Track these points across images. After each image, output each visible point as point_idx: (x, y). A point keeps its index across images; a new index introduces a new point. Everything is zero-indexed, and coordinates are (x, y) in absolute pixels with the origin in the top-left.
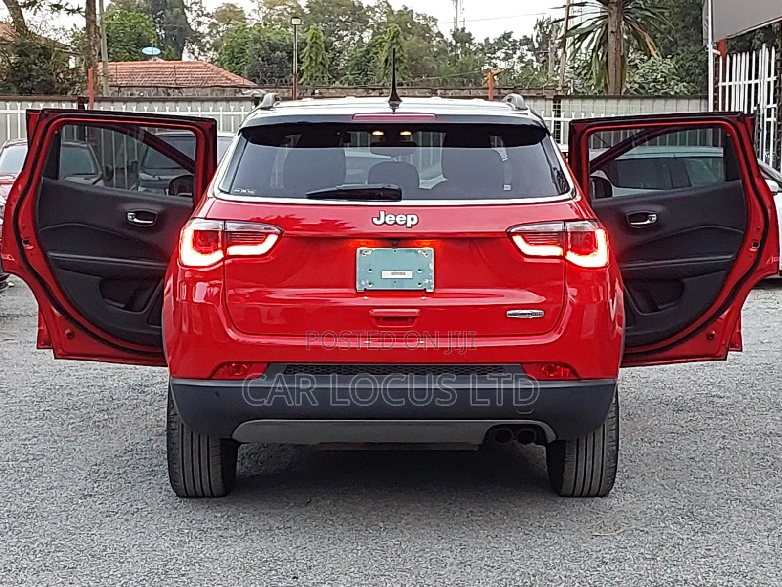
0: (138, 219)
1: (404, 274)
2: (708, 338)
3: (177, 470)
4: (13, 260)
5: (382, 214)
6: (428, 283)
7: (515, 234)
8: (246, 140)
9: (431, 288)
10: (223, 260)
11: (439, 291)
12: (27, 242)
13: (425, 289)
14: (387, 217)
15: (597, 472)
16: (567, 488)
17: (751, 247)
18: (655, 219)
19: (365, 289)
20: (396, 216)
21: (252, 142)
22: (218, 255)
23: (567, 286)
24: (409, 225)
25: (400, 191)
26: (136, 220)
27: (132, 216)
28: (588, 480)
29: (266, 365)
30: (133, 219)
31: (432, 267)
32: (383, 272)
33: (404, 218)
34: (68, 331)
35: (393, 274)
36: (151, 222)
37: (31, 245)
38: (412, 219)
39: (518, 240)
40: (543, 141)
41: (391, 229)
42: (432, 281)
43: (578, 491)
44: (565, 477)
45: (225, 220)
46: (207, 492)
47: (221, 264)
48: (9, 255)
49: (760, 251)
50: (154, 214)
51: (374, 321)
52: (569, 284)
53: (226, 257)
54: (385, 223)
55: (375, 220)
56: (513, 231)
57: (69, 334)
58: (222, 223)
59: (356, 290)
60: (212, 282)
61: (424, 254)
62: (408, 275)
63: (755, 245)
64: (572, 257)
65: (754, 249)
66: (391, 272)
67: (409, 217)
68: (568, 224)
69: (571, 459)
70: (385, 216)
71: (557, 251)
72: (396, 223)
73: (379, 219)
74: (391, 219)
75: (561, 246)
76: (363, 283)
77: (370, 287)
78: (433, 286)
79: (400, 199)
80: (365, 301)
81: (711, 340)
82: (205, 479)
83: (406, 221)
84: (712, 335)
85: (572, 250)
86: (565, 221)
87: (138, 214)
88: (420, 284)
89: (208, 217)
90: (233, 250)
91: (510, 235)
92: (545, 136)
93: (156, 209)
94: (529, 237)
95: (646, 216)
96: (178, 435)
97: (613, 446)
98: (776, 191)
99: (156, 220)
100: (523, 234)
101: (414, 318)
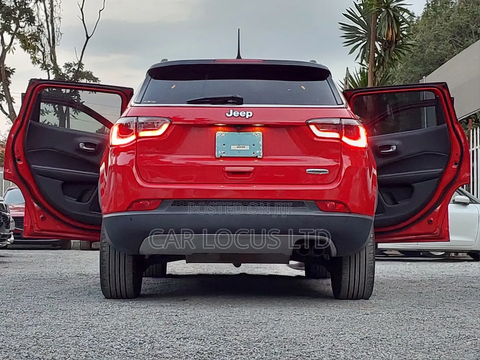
0: (86, 147)
1: (245, 147)
2: (429, 223)
3: (106, 278)
4: (11, 173)
5: (231, 111)
6: (259, 153)
7: (311, 124)
8: (150, 77)
9: (260, 156)
10: (136, 140)
11: (265, 157)
12: (19, 160)
13: (257, 156)
14: (234, 113)
15: (362, 280)
16: (344, 292)
17: (453, 165)
18: (395, 148)
19: (221, 156)
20: (239, 113)
21: (154, 78)
22: (133, 137)
23: (342, 154)
24: (247, 117)
25: (242, 99)
26: (84, 148)
27: (83, 145)
28: (357, 286)
29: (160, 201)
30: (83, 147)
31: (261, 143)
32: (232, 146)
33: (245, 113)
34: (41, 216)
35: (237, 147)
36: (94, 149)
37: (21, 162)
38: (249, 114)
39: (313, 128)
40: (328, 79)
41: (236, 120)
42: (261, 151)
43: (350, 295)
44: (342, 284)
45: (138, 117)
46: (124, 294)
47: (135, 142)
48: (8, 170)
49: (459, 168)
50: (95, 145)
51: (226, 174)
52: (343, 154)
53: (138, 137)
54: (233, 116)
55: (227, 114)
56: (309, 122)
57: (42, 218)
58: (136, 118)
59: (215, 156)
60: (129, 152)
61: (257, 136)
62: (247, 148)
63: (456, 164)
64: (345, 139)
65: (455, 167)
66: (236, 146)
67: (247, 113)
68: (342, 120)
69: (346, 272)
70: (233, 112)
71: (336, 135)
72: (239, 116)
73: (229, 114)
74: (236, 114)
75: (338, 132)
76: (220, 152)
77: (224, 155)
78: (262, 154)
79: (242, 104)
80: (221, 162)
81: (431, 224)
82: (123, 284)
83: (246, 115)
84: (431, 221)
85: (345, 136)
86: (341, 118)
87: (86, 144)
88: (254, 153)
89: (127, 116)
90: (142, 134)
91: (308, 125)
92: (329, 75)
93: (97, 142)
94: (320, 126)
95: (389, 147)
96: (107, 255)
97: (372, 263)
98: (468, 202)
99: (96, 148)
100: (316, 124)
101: (250, 172)
